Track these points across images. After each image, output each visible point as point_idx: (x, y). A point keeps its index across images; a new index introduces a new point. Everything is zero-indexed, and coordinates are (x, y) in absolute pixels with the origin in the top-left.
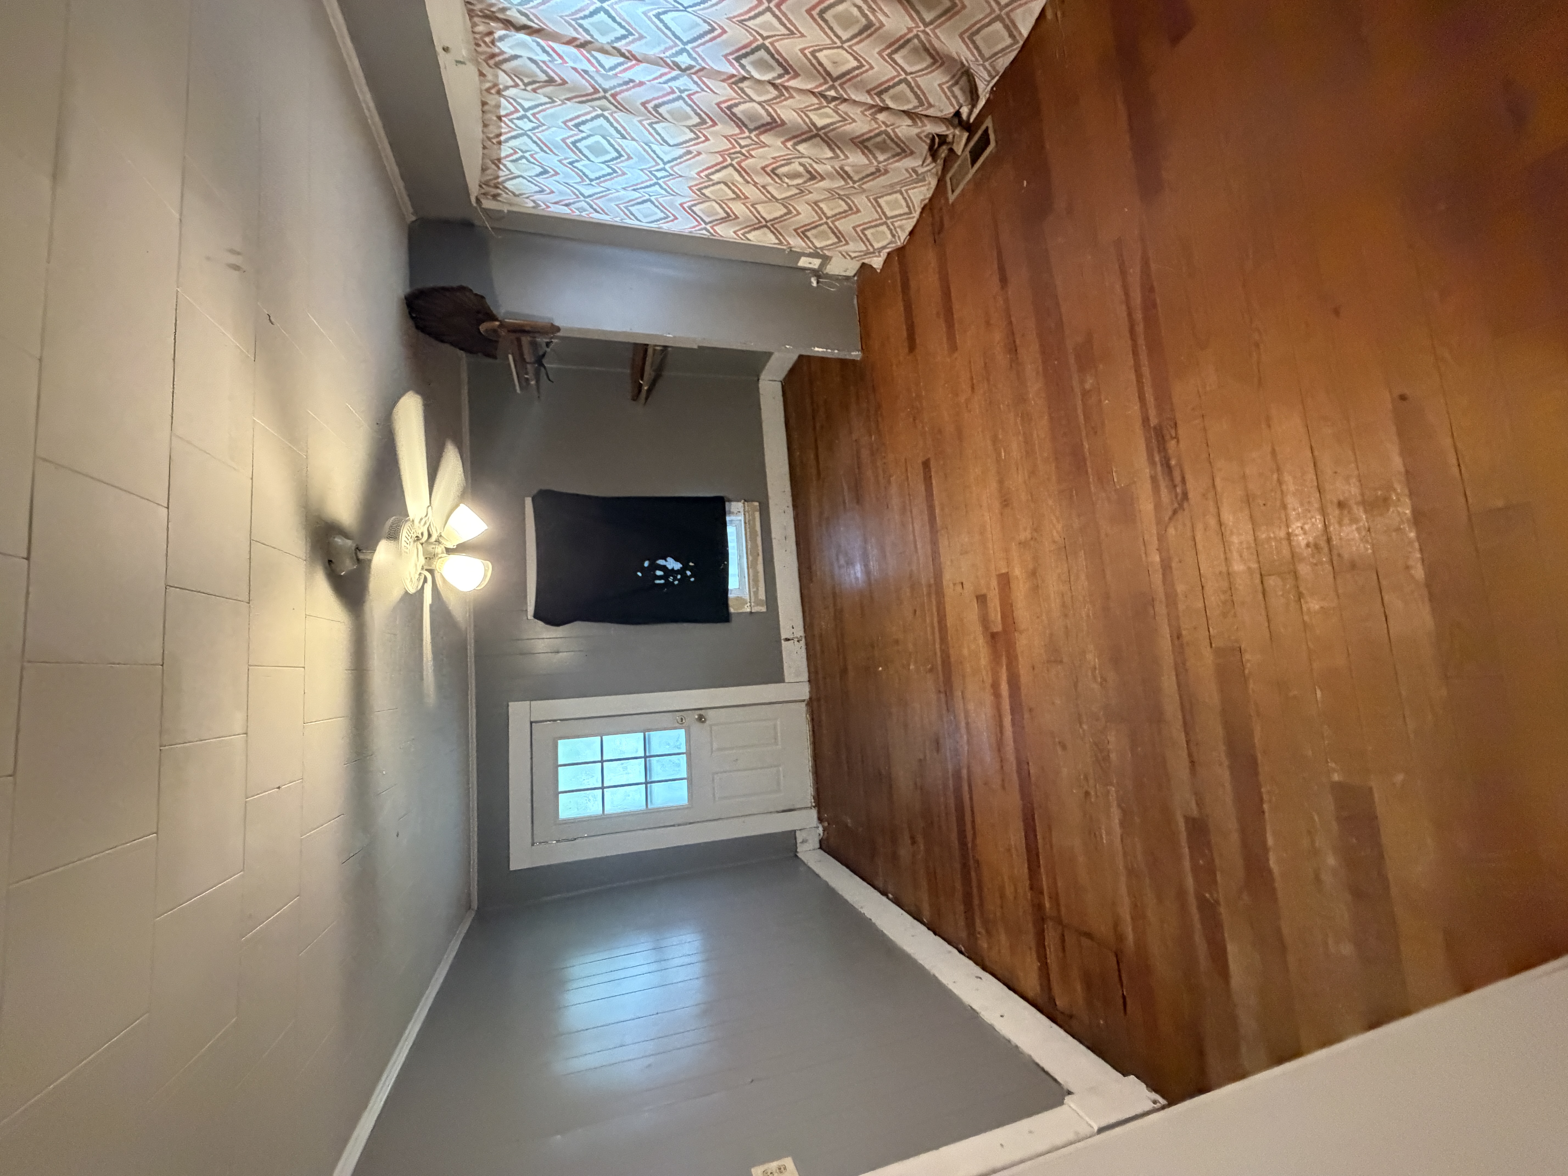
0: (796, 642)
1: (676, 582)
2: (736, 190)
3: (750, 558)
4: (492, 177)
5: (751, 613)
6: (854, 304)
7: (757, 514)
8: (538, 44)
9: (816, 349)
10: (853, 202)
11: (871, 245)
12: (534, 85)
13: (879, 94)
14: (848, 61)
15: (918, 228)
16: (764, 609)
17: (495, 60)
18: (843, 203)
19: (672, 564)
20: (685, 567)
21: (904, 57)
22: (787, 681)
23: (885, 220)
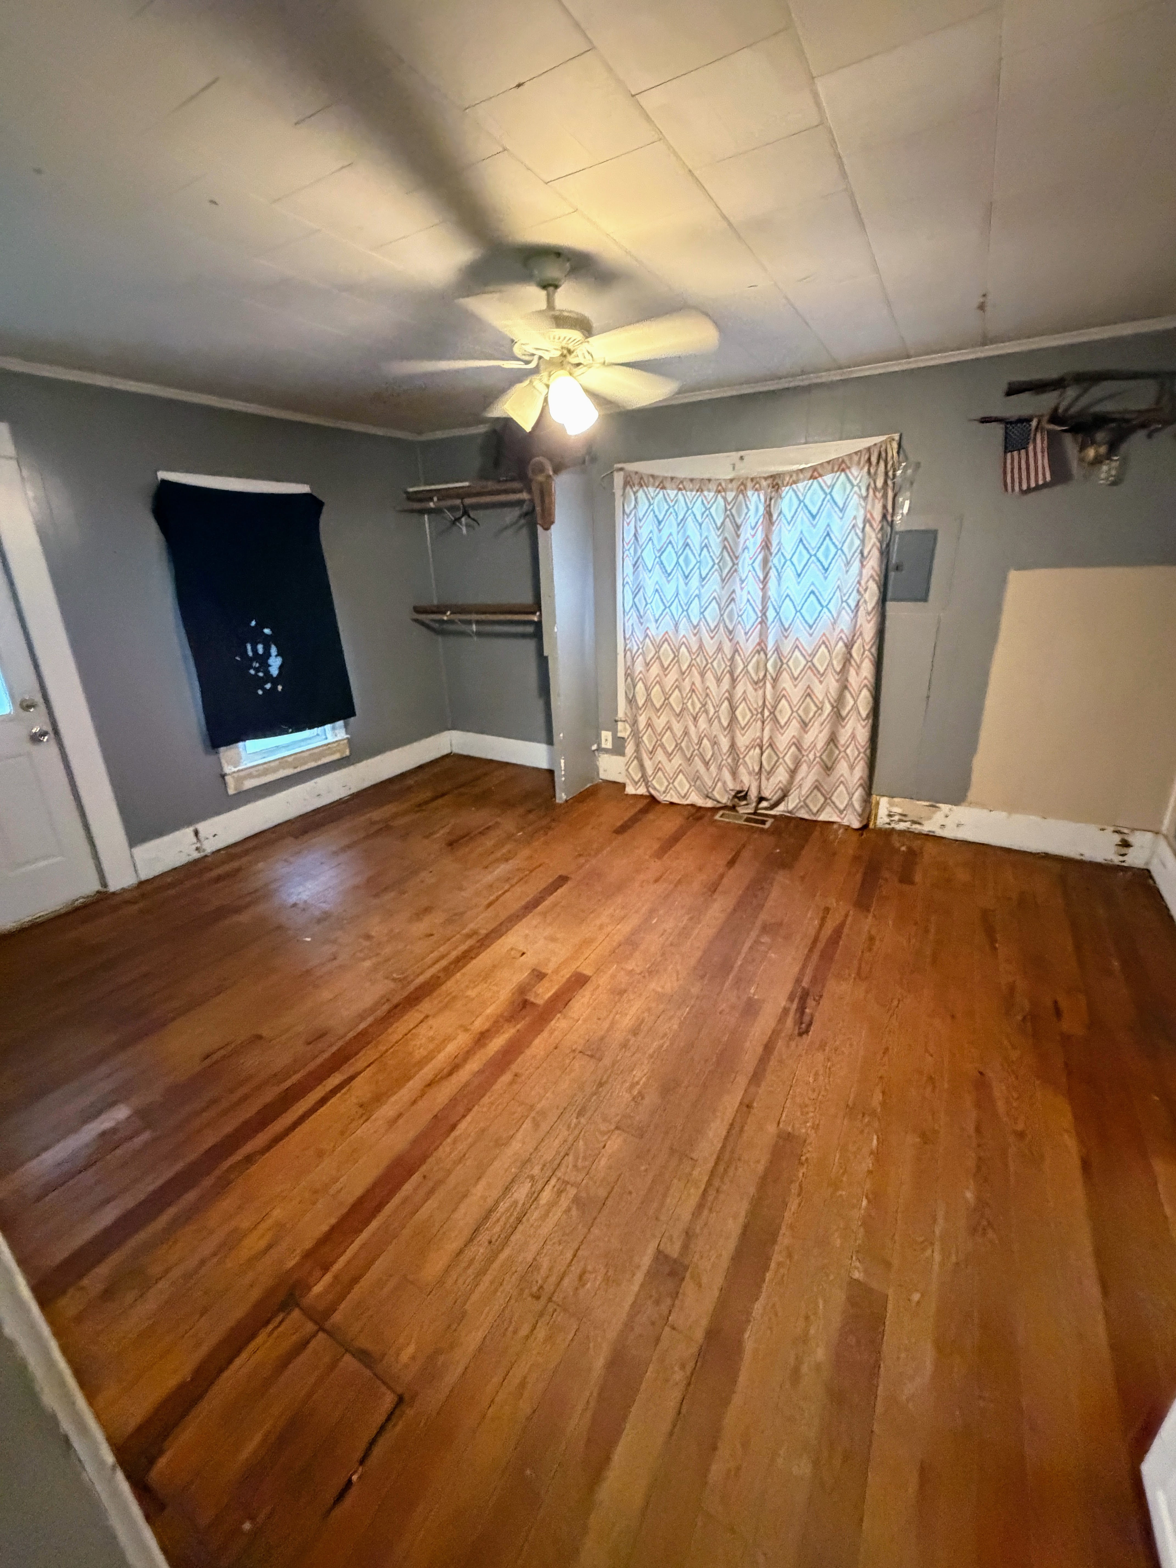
0: (194, 847)
1: (252, 672)
2: (671, 667)
3: (290, 759)
4: (646, 481)
5: (223, 776)
6: (586, 785)
7: (337, 756)
8: (759, 519)
9: (562, 761)
10: (675, 755)
11: (654, 778)
12: (729, 515)
13: (770, 745)
14: (783, 718)
15: (679, 807)
16: (231, 791)
17: (742, 489)
18: (673, 747)
19: (275, 663)
20: (275, 681)
21: (793, 753)
22: (135, 850)
23: (672, 780)
